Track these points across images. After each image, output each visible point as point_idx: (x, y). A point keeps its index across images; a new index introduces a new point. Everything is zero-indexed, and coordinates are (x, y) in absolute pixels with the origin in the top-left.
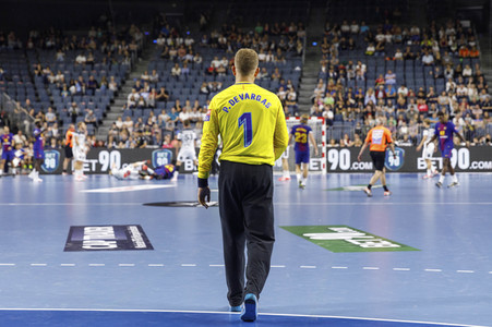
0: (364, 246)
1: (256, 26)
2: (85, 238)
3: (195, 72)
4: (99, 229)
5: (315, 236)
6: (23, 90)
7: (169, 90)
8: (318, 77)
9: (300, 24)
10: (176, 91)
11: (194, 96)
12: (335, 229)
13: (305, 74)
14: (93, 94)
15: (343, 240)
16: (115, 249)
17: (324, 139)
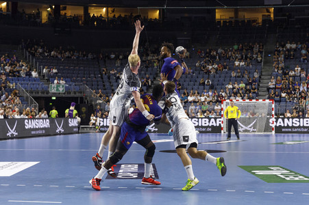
0: (288, 179)
1: (234, 45)
2: (120, 171)
3: (197, 72)
4: (130, 166)
5: (258, 172)
6: (96, 83)
7: (181, 83)
8: (271, 75)
9: (261, 44)
10: (185, 84)
11: (196, 87)
12: (272, 168)
13: (263, 73)
15: (275, 175)
16: (136, 178)
17: (273, 113)
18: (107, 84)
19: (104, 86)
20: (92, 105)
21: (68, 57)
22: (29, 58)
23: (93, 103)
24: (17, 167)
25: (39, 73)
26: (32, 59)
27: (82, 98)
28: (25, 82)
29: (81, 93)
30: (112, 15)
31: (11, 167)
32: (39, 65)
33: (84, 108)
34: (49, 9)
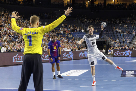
2: (126, 74)
6: (110, 34)
14: (129, 35)
16: (134, 77)
18: (115, 35)
19: (114, 36)
20: (109, 44)
21: (98, 23)
22: (80, 24)
23: (109, 43)
24: (80, 72)
25: (85, 30)
26: (82, 24)
27: (104, 41)
28: (79, 34)
29: (104, 39)
30: (117, 3)
31: (77, 72)
32: (85, 27)
33: (105, 46)
34: (89, 1)
